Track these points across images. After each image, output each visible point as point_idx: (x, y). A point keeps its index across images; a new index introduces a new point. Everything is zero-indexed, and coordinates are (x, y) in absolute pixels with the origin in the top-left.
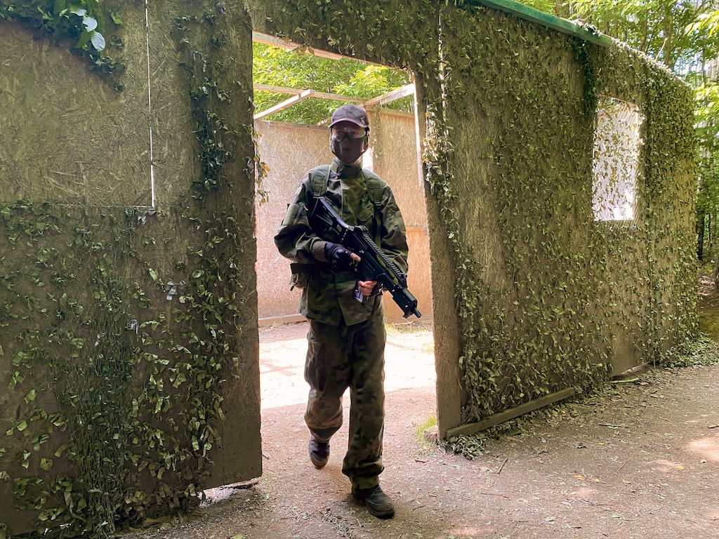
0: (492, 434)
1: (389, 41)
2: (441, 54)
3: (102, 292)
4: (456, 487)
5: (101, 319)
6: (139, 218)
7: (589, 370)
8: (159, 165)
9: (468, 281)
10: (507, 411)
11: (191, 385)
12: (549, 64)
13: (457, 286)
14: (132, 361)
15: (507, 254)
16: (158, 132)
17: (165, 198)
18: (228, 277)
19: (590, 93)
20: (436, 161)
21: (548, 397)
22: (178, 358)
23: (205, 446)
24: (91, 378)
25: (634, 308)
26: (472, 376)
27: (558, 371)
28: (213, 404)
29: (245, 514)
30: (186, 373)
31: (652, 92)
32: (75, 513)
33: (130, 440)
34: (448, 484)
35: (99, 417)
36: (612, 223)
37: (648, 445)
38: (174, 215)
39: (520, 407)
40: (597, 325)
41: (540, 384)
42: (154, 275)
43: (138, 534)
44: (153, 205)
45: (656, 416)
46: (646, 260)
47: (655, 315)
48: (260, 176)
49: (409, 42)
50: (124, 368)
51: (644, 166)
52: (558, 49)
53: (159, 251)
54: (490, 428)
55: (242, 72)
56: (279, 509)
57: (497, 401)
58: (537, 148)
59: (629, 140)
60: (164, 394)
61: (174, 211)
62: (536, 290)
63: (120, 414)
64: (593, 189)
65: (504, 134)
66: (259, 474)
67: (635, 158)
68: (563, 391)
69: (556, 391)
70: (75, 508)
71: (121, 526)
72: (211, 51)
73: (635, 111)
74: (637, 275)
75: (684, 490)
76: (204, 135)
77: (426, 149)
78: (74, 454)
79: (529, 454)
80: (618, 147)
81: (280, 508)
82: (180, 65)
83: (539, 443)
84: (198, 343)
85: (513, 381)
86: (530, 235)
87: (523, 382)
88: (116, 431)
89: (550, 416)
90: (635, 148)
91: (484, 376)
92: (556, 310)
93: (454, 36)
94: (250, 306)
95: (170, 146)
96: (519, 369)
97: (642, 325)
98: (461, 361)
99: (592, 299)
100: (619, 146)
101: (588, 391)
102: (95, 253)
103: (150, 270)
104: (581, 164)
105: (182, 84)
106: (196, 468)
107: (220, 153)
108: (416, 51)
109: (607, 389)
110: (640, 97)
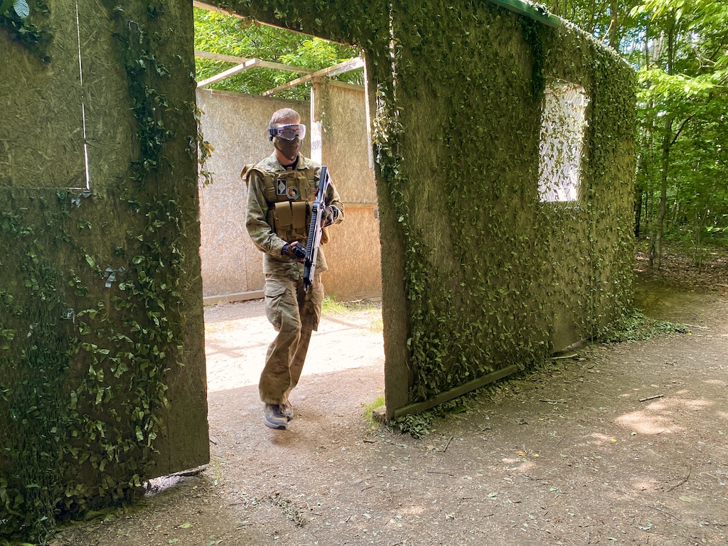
0: (438, 412)
1: (338, 16)
2: (391, 32)
3: (33, 280)
4: (404, 467)
5: (33, 309)
6: (73, 201)
7: (531, 348)
8: (93, 144)
9: (417, 264)
10: (453, 390)
11: (133, 375)
12: (500, 43)
13: (406, 269)
14: (69, 352)
15: (455, 237)
16: (91, 108)
17: (101, 179)
18: (170, 262)
19: (538, 74)
20: (386, 143)
21: (492, 374)
22: (119, 347)
23: (150, 435)
24: (25, 371)
25: (575, 287)
26: (420, 357)
27: (502, 350)
28: (158, 393)
29: (192, 502)
30: (128, 363)
31: (598, 74)
32: (12, 509)
33: (70, 433)
34: (396, 464)
35: (34, 411)
36: (557, 204)
37: (583, 419)
38: (111, 197)
39: (466, 385)
40: (540, 305)
41: (484, 362)
42: (91, 262)
43: (80, 527)
44: (88, 187)
45: (593, 391)
46: (587, 240)
47: (594, 293)
48: (204, 156)
49: (358, 17)
50: (60, 360)
51: (588, 148)
52: (508, 29)
53: (96, 236)
54: (436, 407)
55: (182, 45)
56: (228, 496)
57: (443, 380)
58: (486, 130)
59: (574, 121)
60: (105, 384)
61: (111, 193)
62: (482, 271)
63: (57, 407)
64: (540, 171)
65: (454, 115)
66: (207, 460)
67: (580, 140)
68: (506, 369)
69: (500, 369)
70: (12, 504)
71: (62, 520)
72: (148, 20)
73: (581, 93)
74: (578, 255)
75: (616, 462)
76: (142, 112)
77: (376, 130)
78: (9, 449)
79: (474, 431)
80: (564, 129)
81: (229, 494)
82: (114, 35)
83: (483, 420)
84: (140, 332)
85: (459, 361)
86: (478, 218)
87: (468, 361)
88: (54, 424)
89: (493, 393)
90: (581, 129)
91: (431, 356)
92: (501, 291)
93: (406, 12)
94: (194, 293)
95: (105, 124)
96: (465, 348)
97: (582, 303)
98: (409, 343)
99: (536, 279)
100: (565, 127)
101: (530, 368)
102: (24, 238)
103: (87, 256)
104: (528, 145)
105: (117, 57)
106: (140, 458)
107: (161, 132)
108: (366, 27)
109: (548, 366)
110: (586, 79)
